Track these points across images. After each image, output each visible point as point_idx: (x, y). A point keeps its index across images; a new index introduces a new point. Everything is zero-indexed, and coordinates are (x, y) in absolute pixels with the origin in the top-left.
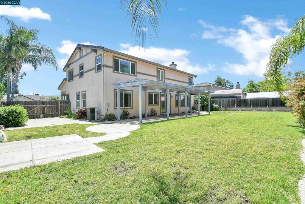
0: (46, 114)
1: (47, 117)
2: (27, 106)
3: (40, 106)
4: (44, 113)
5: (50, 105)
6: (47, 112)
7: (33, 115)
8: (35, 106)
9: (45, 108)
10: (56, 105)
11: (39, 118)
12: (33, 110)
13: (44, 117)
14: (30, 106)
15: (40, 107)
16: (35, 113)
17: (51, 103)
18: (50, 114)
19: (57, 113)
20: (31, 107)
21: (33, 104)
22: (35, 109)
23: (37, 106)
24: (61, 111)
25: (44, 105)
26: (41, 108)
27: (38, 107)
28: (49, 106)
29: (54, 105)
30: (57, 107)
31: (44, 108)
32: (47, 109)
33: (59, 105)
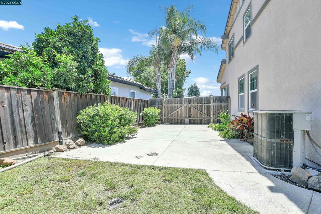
0: (193, 118)
1: (194, 123)
2: (170, 105)
3: (185, 105)
4: (190, 117)
5: (199, 105)
6: (194, 115)
7: (177, 118)
8: (179, 105)
9: (192, 109)
10: (207, 104)
11: (184, 123)
12: (176, 111)
13: (190, 123)
14: (174, 105)
15: (184, 107)
16: (179, 115)
17: (200, 101)
18: (198, 118)
19: (208, 118)
20: (175, 107)
21: (177, 103)
22: (179, 110)
23: (181, 106)
24: (214, 114)
25: (189, 105)
26: (187, 108)
27: (183, 108)
28: (197, 106)
29: (204, 105)
30: (209, 107)
31: (190, 108)
32: (194, 110)
33: (212, 104)
